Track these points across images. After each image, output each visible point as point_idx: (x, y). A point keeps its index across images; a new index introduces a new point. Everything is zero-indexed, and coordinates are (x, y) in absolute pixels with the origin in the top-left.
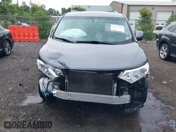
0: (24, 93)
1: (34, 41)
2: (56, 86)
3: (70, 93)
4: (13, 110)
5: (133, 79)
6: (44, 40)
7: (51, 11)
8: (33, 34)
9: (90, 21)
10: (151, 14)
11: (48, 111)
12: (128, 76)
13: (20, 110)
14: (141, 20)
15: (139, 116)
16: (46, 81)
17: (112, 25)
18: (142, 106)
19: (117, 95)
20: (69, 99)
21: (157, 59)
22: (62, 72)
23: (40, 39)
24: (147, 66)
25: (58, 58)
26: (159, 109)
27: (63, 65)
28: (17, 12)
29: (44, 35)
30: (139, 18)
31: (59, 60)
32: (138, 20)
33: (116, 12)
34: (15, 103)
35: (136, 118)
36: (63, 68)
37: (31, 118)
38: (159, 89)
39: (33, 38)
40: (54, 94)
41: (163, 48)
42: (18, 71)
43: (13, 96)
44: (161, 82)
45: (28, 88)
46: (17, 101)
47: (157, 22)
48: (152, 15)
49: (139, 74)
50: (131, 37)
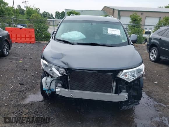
0: (25, 92)
1: (30, 43)
2: (59, 85)
3: (73, 91)
4: (16, 108)
5: (130, 78)
6: (40, 42)
7: (45, 15)
8: (30, 35)
9: (89, 25)
10: (140, 19)
11: (49, 109)
12: (126, 76)
13: (23, 108)
14: (132, 25)
15: (134, 113)
16: (49, 79)
17: (109, 29)
18: (137, 103)
19: (116, 93)
20: (71, 97)
21: (148, 61)
22: (65, 71)
23: (36, 40)
24: (142, 67)
25: (61, 58)
26: (153, 106)
27: (66, 65)
28: (13, 15)
29: (40, 37)
30: (130, 22)
31: (62, 60)
32: (128, 25)
33: (112, 17)
34: (17, 101)
35: (132, 115)
36: (66, 67)
37: (34, 115)
38: (151, 88)
39: (30, 39)
40: (57, 92)
41: (153, 51)
42: (17, 71)
43: (15, 95)
44: (153, 82)
45: (29, 87)
46: (19, 99)
47: (146, 27)
48: (142, 20)
49: (136, 74)
50: (127, 40)
